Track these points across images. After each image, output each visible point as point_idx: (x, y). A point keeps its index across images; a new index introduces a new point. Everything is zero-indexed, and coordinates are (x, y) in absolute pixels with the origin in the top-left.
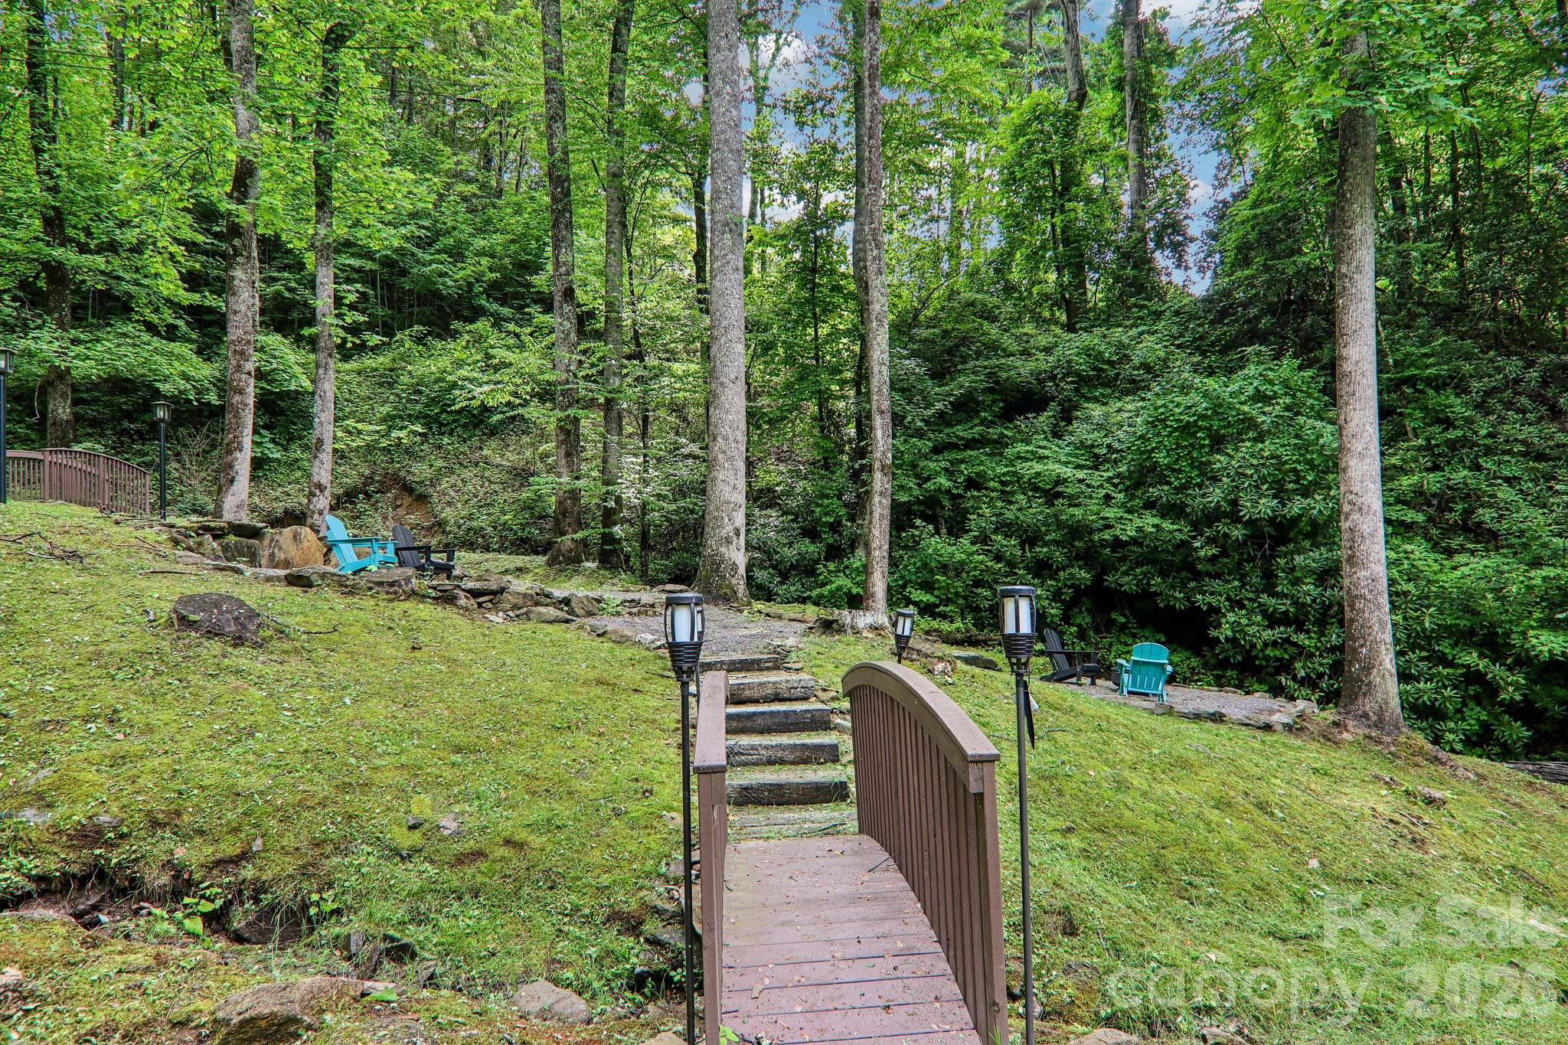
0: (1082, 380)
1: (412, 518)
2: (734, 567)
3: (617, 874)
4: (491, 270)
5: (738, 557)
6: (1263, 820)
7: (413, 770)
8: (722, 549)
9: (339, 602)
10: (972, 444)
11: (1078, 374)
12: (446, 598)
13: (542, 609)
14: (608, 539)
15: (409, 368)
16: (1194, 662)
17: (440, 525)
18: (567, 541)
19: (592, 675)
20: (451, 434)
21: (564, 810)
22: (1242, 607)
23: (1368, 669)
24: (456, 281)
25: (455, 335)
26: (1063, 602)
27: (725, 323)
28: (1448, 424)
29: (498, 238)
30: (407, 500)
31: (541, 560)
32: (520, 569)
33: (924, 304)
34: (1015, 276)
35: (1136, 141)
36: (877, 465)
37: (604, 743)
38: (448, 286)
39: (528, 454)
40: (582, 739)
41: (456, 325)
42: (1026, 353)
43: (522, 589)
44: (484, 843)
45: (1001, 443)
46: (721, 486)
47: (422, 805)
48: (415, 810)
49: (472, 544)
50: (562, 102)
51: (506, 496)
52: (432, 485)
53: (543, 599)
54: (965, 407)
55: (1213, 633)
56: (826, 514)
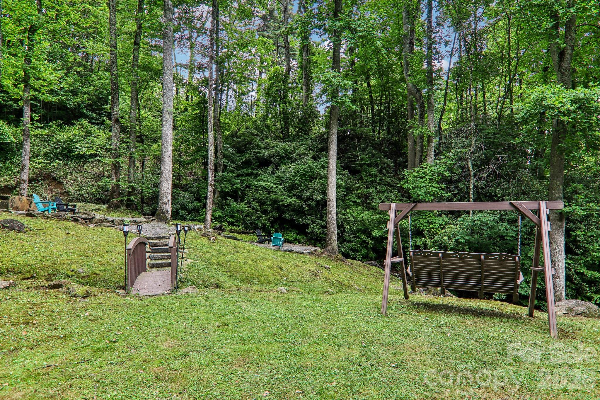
0: (281, 158)
1: (56, 190)
2: (167, 211)
3: (120, 279)
4: (89, 100)
5: (168, 208)
6: (280, 271)
7: (71, 260)
8: (164, 206)
9: (44, 221)
10: (248, 175)
11: (280, 155)
12: (76, 220)
13: (105, 223)
14: (129, 200)
15: (55, 136)
16: (305, 238)
17: (67, 192)
18: (115, 200)
19: (117, 240)
20: (72, 160)
21: (108, 268)
22: (315, 223)
23: (330, 239)
24: (74, 103)
25: (73, 124)
26: (271, 222)
27: (166, 140)
28: (371, 176)
29: (91, 88)
30: (54, 183)
31: (105, 206)
32: (98, 209)
33: (239, 130)
34: (268, 122)
35: (305, 85)
36: (209, 184)
37: (119, 255)
38: (71, 104)
39: (101, 169)
40: (114, 254)
41: (74, 121)
42: (267, 148)
43: (98, 217)
44: (89, 274)
45: (257, 175)
46: (164, 188)
47: (74, 267)
48: (72, 268)
49: (79, 199)
50: (116, 58)
51: (93, 183)
52: (64, 178)
53: (105, 220)
54: (247, 163)
55: (307, 230)
56: (203, 194)
